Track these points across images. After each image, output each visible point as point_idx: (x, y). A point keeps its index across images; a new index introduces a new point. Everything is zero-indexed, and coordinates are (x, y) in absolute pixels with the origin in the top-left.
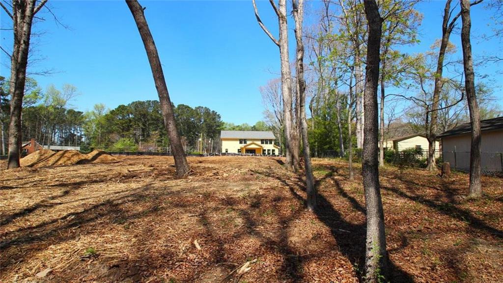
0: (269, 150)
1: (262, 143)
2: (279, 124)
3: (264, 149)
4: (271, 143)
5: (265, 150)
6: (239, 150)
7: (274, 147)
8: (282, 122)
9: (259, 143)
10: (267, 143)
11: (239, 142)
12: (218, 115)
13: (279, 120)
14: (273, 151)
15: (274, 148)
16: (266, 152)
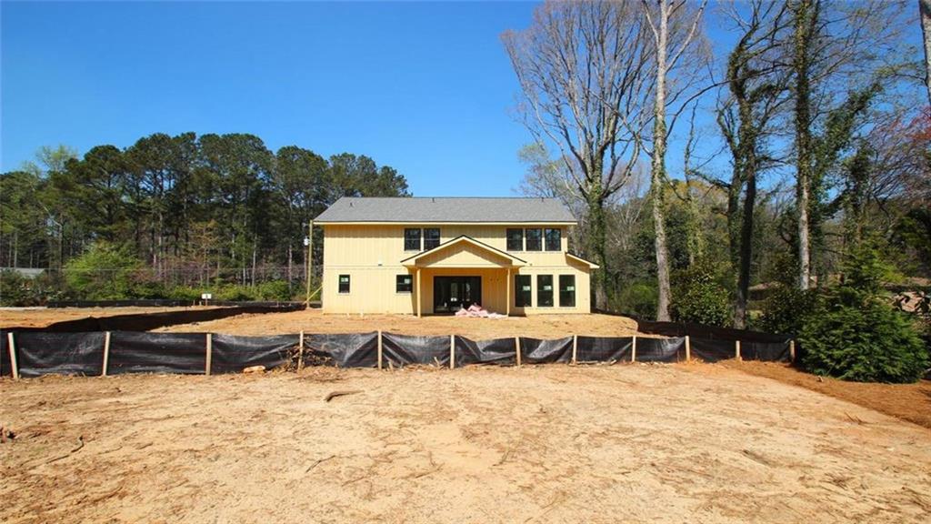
0: (545, 280)
1: (513, 245)
2: (583, 178)
3: (522, 272)
4: (554, 246)
5: (527, 280)
6: (400, 278)
7: (570, 262)
8: (594, 169)
9: (499, 244)
10: (534, 246)
11: (401, 241)
12: (400, 179)
13: (583, 163)
14: (567, 281)
15: (570, 271)
16: (534, 288)
